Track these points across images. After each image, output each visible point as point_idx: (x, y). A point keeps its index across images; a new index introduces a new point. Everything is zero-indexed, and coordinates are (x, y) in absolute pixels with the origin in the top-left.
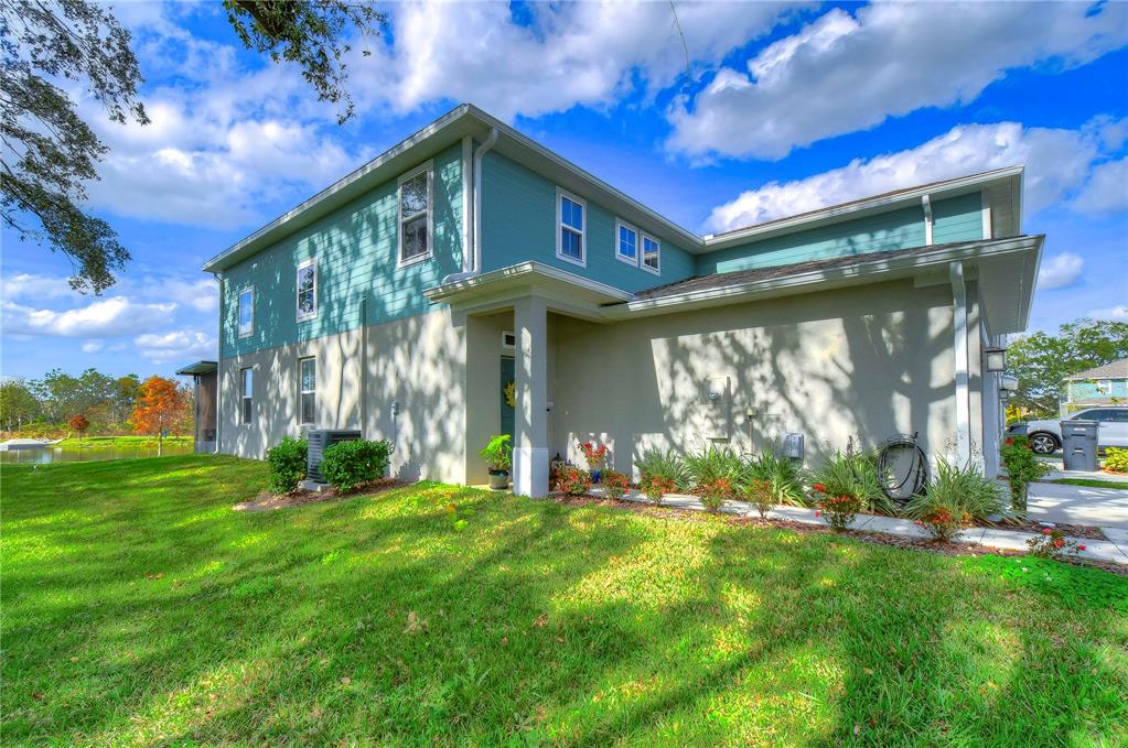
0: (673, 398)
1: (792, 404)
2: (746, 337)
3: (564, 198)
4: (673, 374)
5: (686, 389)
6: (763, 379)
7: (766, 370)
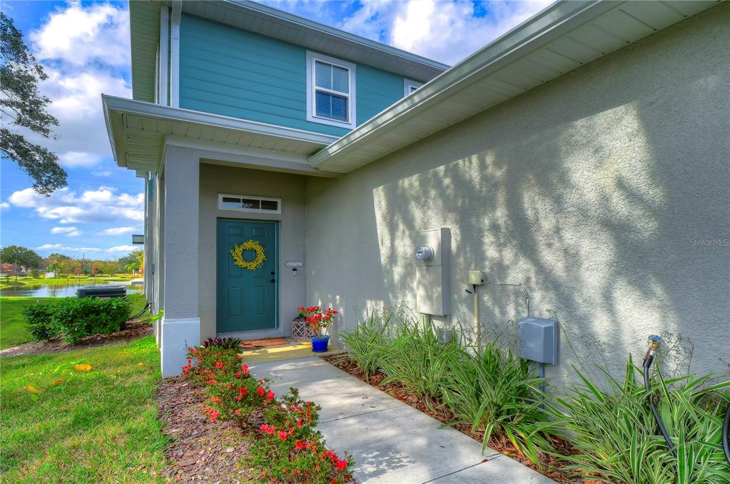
0: (393, 258)
1: (541, 269)
2: (471, 168)
3: (317, 62)
4: (392, 228)
5: (404, 246)
6: (495, 228)
7: (501, 214)
